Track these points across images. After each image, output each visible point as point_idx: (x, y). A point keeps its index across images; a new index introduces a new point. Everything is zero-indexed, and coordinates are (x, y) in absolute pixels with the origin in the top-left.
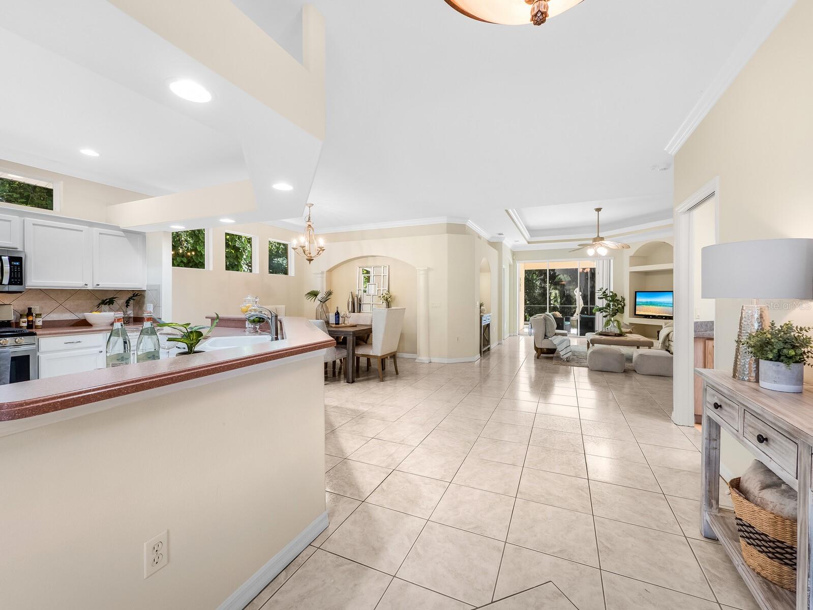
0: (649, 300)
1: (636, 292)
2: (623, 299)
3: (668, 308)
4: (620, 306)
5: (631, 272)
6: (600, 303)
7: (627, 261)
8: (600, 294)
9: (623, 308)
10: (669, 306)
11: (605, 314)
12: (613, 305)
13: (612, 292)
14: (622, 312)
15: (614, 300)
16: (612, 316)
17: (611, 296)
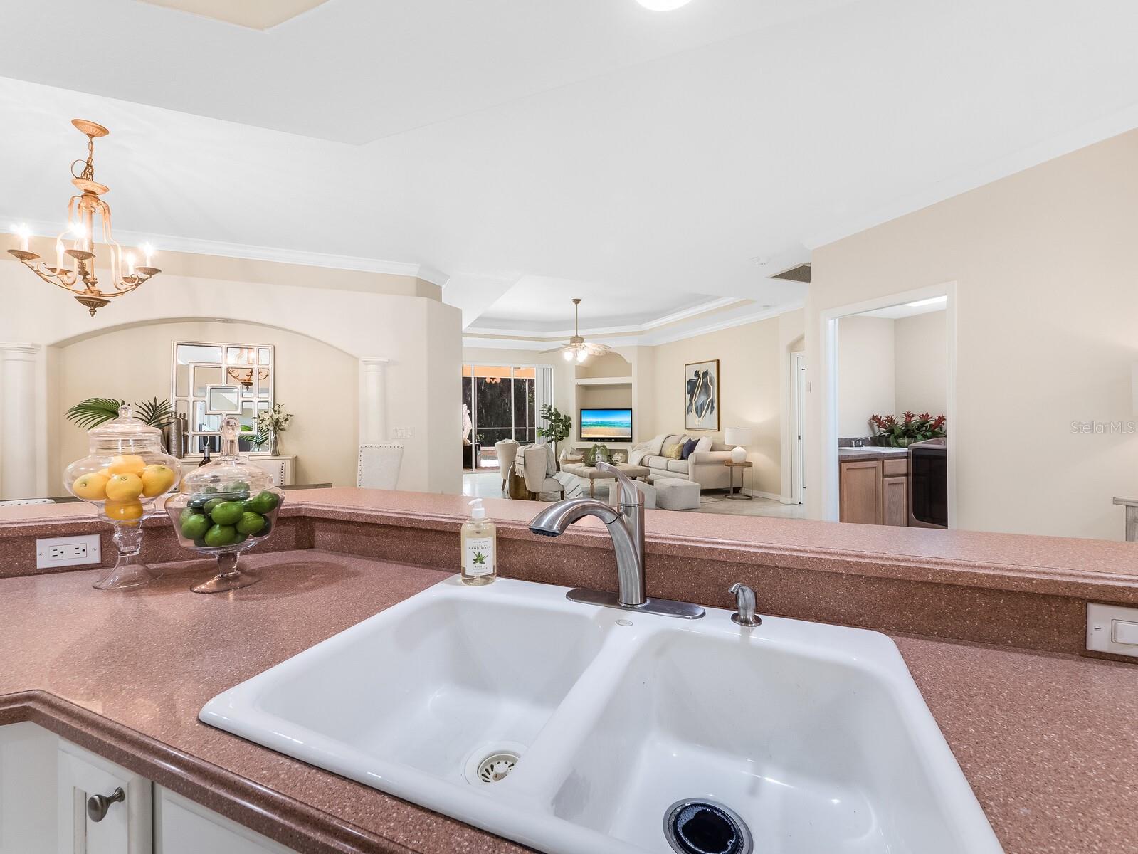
0: (599, 420)
1: (581, 410)
2: (568, 419)
3: (623, 428)
4: (564, 428)
5: (577, 385)
6: (544, 424)
7: (572, 372)
9: (568, 429)
10: (625, 426)
11: (550, 438)
12: (557, 426)
13: (556, 410)
14: (567, 435)
15: (557, 420)
16: (557, 440)
17: (555, 415)
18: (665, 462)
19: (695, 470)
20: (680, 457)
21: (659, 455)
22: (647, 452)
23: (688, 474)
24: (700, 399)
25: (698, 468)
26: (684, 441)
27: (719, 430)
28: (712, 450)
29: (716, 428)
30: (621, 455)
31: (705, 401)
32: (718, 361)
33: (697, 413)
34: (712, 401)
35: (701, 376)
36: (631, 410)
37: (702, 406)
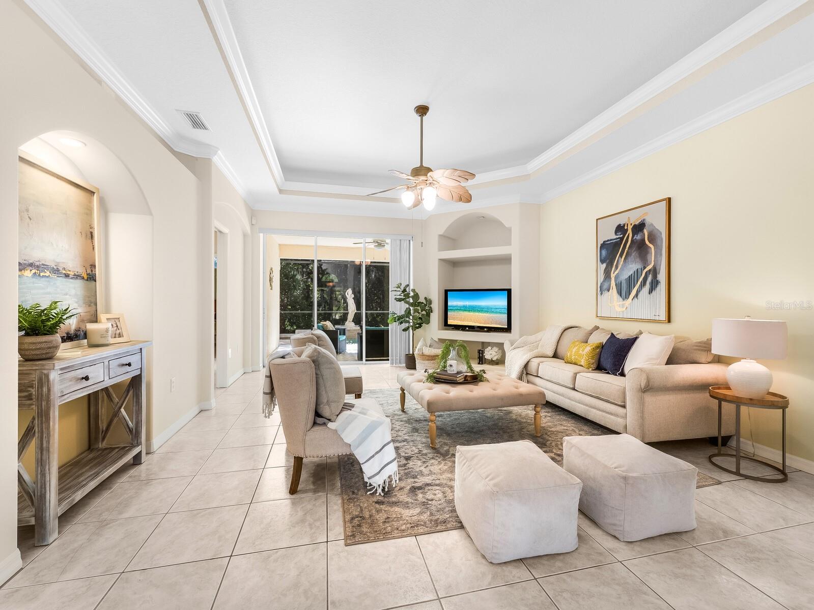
0: (468, 303)
1: (446, 292)
2: (429, 302)
3: (498, 315)
4: (424, 312)
5: (439, 259)
6: (396, 307)
7: (433, 242)
8: (399, 293)
9: (428, 315)
10: (501, 313)
11: (404, 325)
12: (416, 311)
13: (414, 290)
14: (428, 322)
15: (416, 303)
16: (415, 328)
17: (413, 297)
18: (571, 375)
19: (642, 403)
20: (595, 366)
21: (553, 357)
22: (535, 352)
23: (624, 407)
24: (627, 268)
25: (649, 399)
26: (600, 338)
27: (669, 321)
28: (670, 361)
29: (663, 316)
30: (495, 349)
31: (637, 273)
32: (670, 199)
33: (620, 293)
34: (655, 272)
35: (630, 231)
36: (509, 291)
37: (631, 282)
